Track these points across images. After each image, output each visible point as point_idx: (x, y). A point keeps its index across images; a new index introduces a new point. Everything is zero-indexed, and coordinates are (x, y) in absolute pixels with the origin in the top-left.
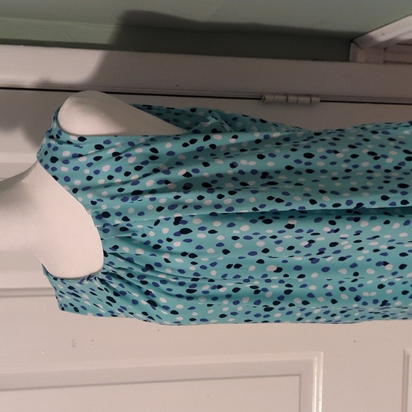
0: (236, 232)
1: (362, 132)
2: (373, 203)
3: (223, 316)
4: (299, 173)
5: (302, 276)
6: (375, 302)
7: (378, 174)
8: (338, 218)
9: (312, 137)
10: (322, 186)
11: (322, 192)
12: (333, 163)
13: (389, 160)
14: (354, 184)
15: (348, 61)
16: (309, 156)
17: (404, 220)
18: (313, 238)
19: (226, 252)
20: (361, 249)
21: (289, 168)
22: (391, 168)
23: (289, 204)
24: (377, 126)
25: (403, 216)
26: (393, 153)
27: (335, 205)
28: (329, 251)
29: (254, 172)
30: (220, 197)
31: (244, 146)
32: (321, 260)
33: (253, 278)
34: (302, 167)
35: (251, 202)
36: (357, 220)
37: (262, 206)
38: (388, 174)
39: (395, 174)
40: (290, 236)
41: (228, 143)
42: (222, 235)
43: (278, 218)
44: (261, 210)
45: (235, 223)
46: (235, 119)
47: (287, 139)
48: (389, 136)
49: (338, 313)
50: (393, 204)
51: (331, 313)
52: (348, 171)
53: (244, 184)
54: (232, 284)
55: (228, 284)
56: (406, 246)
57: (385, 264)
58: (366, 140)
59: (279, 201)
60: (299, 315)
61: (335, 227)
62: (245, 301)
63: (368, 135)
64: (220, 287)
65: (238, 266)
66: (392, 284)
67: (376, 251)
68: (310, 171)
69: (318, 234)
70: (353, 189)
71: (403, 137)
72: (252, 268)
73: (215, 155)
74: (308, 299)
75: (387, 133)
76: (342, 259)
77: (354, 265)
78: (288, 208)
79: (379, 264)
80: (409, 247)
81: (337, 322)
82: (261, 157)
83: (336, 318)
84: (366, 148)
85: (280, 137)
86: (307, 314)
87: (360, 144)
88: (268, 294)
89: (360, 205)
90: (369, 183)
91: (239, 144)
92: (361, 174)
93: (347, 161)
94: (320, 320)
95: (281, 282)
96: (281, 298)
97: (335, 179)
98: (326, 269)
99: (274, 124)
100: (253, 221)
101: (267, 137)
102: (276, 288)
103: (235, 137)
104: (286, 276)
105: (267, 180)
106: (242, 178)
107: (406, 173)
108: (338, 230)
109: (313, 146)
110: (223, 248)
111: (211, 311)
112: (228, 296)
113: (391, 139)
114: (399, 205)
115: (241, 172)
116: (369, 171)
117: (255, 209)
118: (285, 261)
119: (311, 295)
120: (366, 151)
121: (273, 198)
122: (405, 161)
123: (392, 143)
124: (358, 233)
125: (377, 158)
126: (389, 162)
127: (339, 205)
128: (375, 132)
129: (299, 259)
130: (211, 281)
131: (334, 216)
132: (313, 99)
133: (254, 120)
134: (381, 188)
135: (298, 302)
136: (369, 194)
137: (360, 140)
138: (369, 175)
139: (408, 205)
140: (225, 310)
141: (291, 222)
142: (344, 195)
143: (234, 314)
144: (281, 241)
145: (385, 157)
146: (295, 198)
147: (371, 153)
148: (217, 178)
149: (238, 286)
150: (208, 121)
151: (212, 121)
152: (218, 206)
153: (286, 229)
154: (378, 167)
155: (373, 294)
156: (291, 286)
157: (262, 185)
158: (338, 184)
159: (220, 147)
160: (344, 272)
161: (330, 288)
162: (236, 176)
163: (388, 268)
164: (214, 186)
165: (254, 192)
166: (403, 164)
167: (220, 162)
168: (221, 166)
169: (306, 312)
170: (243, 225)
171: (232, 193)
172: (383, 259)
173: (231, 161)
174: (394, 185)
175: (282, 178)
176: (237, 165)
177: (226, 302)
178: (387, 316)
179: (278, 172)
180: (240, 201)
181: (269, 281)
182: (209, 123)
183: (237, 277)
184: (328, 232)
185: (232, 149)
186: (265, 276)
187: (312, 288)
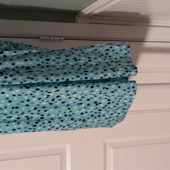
0: (14, 93)
1: (72, 50)
2: (73, 79)
3: (14, 130)
4: (43, 67)
5: (46, 111)
6: (80, 120)
7: (76, 67)
8: (59, 85)
9: (50, 52)
10: (52, 72)
11: (52, 75)
12: (58, 63)
13: (81, 61)
14: (65, 71)
15: (75, 23)
16: (48, 60)
17: (86, 85)
18: (49, 94)
19: (10, 102)
20: (70, 98)
21: (39, 65)
22: (82, 64)
23: (37, 80)
24: (79, 48)
25: (86, 84)
26: (83, 58)
27: (57, 80)
28: (57, 99)
29: (23, 67)
30: (6, 77)
31: (19, 56)
32: (54, 103)
33: (24, 112)
34: (45, 64)
35: (19, 79)
36: (66, 86)
37: (25, 81)
38: (80, 67)
39: (83, 67)
40: (39, 94)
41: (12, 55)
42: (8, 94)
43: (33, 86)
44: (24, 83)
45: (13, 89)
46: (18, 45)
47: (39, 53)
48: (82, 52)
49: (66, 126)
50: (81, 79)
51: (63, 126)
52: (64, 66)
53: (18, 72)
54: (16, 116)
55: (15, 116)
56: (89, 96)
57: (81, 104)
58: (73, 53)
59: (32, 79)
60: (49, 127)
61: (57, 89)
62: (22, 123)
63: (74, 51)
64: (11, 117)
65: (17, 108)
66: (86, 112)
67: (77, 99)
68: (48, 66)
69: (50, 92)
70: (65, 73)
71: (88, 52)
72: (24, 108)
73: (6, 60)
74: (51, 121)
75: (82, 50)
76: (63, 103)
77: (68, 105)
78: (36, 82)
79: (78, 104)
80: (90, 97)
81: (66, 130)
82: (26, 60)
83: (66, 128)
84: (73, 56)
85: (36, 52)
86: (53, 127)
87: (70, 55)
88: (33, 119)
89: (67, 80)
90: (72, 71)
91: (17, 55)
92: (69, 67)
93: (64, 62)
94: (59, 129)
95: (38, 114)
96: (39, 121)
97: (58, 69)
98: (56, 107)
99: (35, 47)
100: (21, 88)
101: (30, 52)
102: (36, 116)
103: (15, 52)
104: (39, 111)
105: (28, 70)
106: (17, 70)
107: (88, 66)
108: (58, 91)
109: (50, 56)
110: (9, 100)
111: (8, 128)
112: (15, 121)
113: (83, 53)
114: (84, 79)
115: (17, 67)
116: (73, 66)
117: (21, 82)
118: (38, 105)
119: (52, 119)
120: (72, 58)
121: (30, 77)
122: (88, 62)
123: (83, 54)
124: (67, 92)
125: (76, 61)
126: (81, 62)
127: (58, 80)
128: (77, 50)
129: (44, 103)
130: (6, 114)
131: (57, 85)
132: (61, 38)
133: (26, 45)
134: (76, 72)
135: (46, 122)
136: (71, 75)
137: (71, 53)
138: (73, 67)
139: (87, 79)
140: (15, 127)
141: (38, 88)
142: (61, 76)
143: (19, 129)
144: (35, 96)
145: (80, 60)
146: (40, 77)
147: (74, 59)
148: (6, 70)
149: (19, 116)
150: (3, 45)
151: (5, 45)
152: (5, 82)
153: (36, 91)
154: (77, 64)
155: (79, 117)
156: (43, 115)
157: (26, 72)
158: (59, 71)
159: (8, 56)
160: (64, 108)
161: (60, 115)
162: (15, 69)
163: (83, 105)
164: (4, 73)
165: (21, 75)
166: (87, 63)
167: (7, 63)
168: (7, 64)
169: (51, 126)
170: (17, 89)
171: (11, 76)
172: (80, 102)
173: (12, 62)
174: (82, 71)
175: (35, 69)
176: (15, 64)
177: (13, 124)
178: (88, 126)
179: (34, 67)
180: (15, 79)
181: (32, 114)
182: (4, 46)
183: (17, 112)
184: (55, 91)
185: (14, 57)
186: (29, 111)
187: (52, 116)
